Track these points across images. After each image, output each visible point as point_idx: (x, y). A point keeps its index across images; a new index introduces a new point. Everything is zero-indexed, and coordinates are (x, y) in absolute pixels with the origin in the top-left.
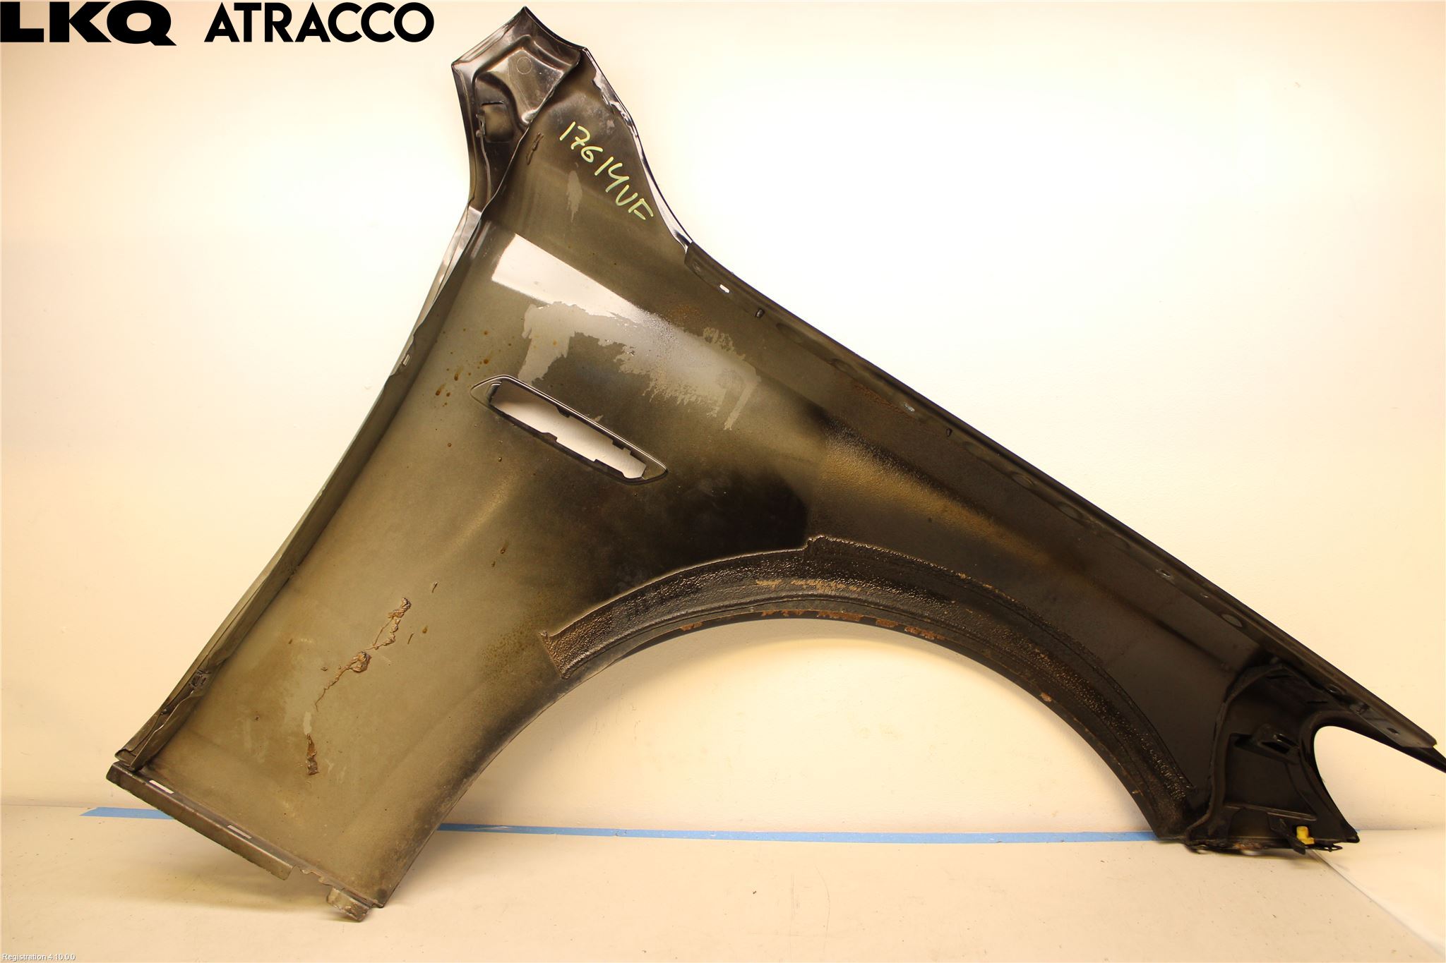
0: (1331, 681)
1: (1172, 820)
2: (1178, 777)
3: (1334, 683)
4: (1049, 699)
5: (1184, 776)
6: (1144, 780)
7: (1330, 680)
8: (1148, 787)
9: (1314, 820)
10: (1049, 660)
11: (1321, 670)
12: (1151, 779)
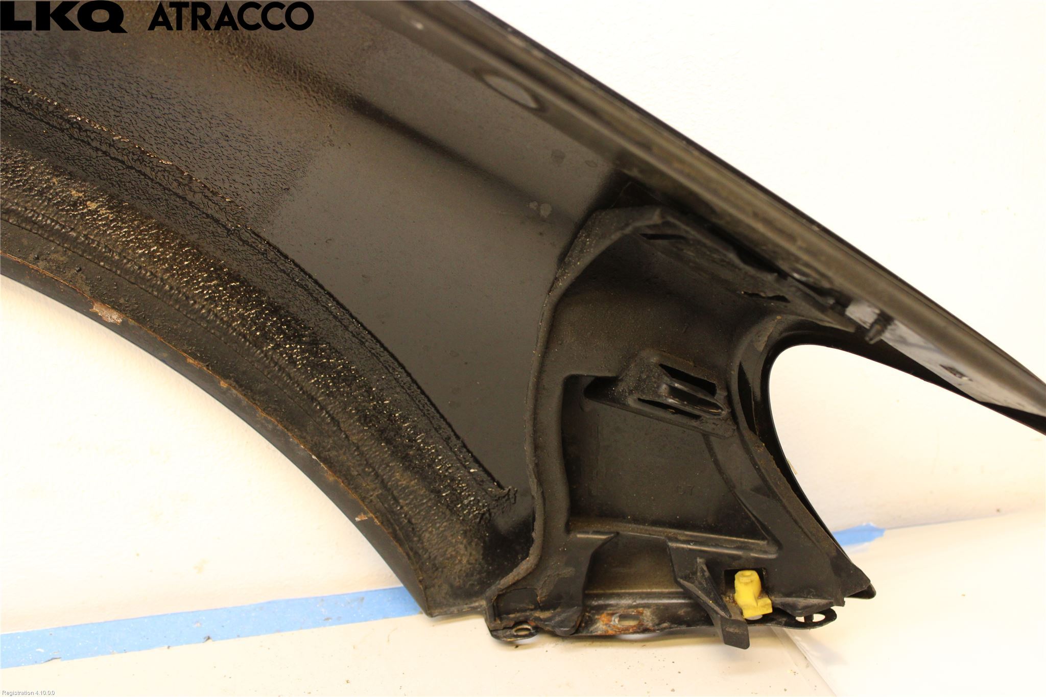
0: (789, 256)
1: (458, 568)
2: (467, 468)
3: (797, 259)
4: (114, 317)
5: (480, 465)
6: (383, 484)
7: (789, 253)
8: (396, 499)
9: (772, 557)
10: (111, 217)
11: (760, 227)
12: (401, 478)
